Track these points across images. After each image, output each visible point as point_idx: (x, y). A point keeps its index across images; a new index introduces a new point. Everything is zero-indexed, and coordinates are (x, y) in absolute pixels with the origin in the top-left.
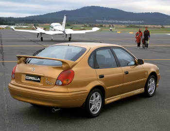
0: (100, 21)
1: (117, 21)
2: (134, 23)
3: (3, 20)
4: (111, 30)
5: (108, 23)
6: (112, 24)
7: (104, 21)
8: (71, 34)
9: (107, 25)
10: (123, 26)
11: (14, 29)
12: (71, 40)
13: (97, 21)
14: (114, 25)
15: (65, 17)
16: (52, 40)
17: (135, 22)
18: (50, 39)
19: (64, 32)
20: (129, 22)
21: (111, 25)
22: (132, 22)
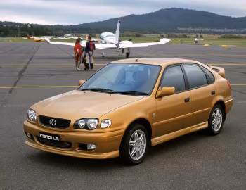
0: (184, 29)
1: (208, 30)
2: (231, 32)
3: (47, 30)
4: (196, 42)
5: (195, 32)
6: (200, 33)
7: (189, 29)
8: (129, 49)
9: (194, 35)
10: (216, 36)
11: (49, 41)
12: (130, 56)
13: (179, 29)
14: (203, 35)
15: (119, 24)
16: (103, 57)
17: (233, 30)
18: (101, 56)
19: (117, 45)
20: (226, 30)
21: (199, 35)
22: (230, 30)
